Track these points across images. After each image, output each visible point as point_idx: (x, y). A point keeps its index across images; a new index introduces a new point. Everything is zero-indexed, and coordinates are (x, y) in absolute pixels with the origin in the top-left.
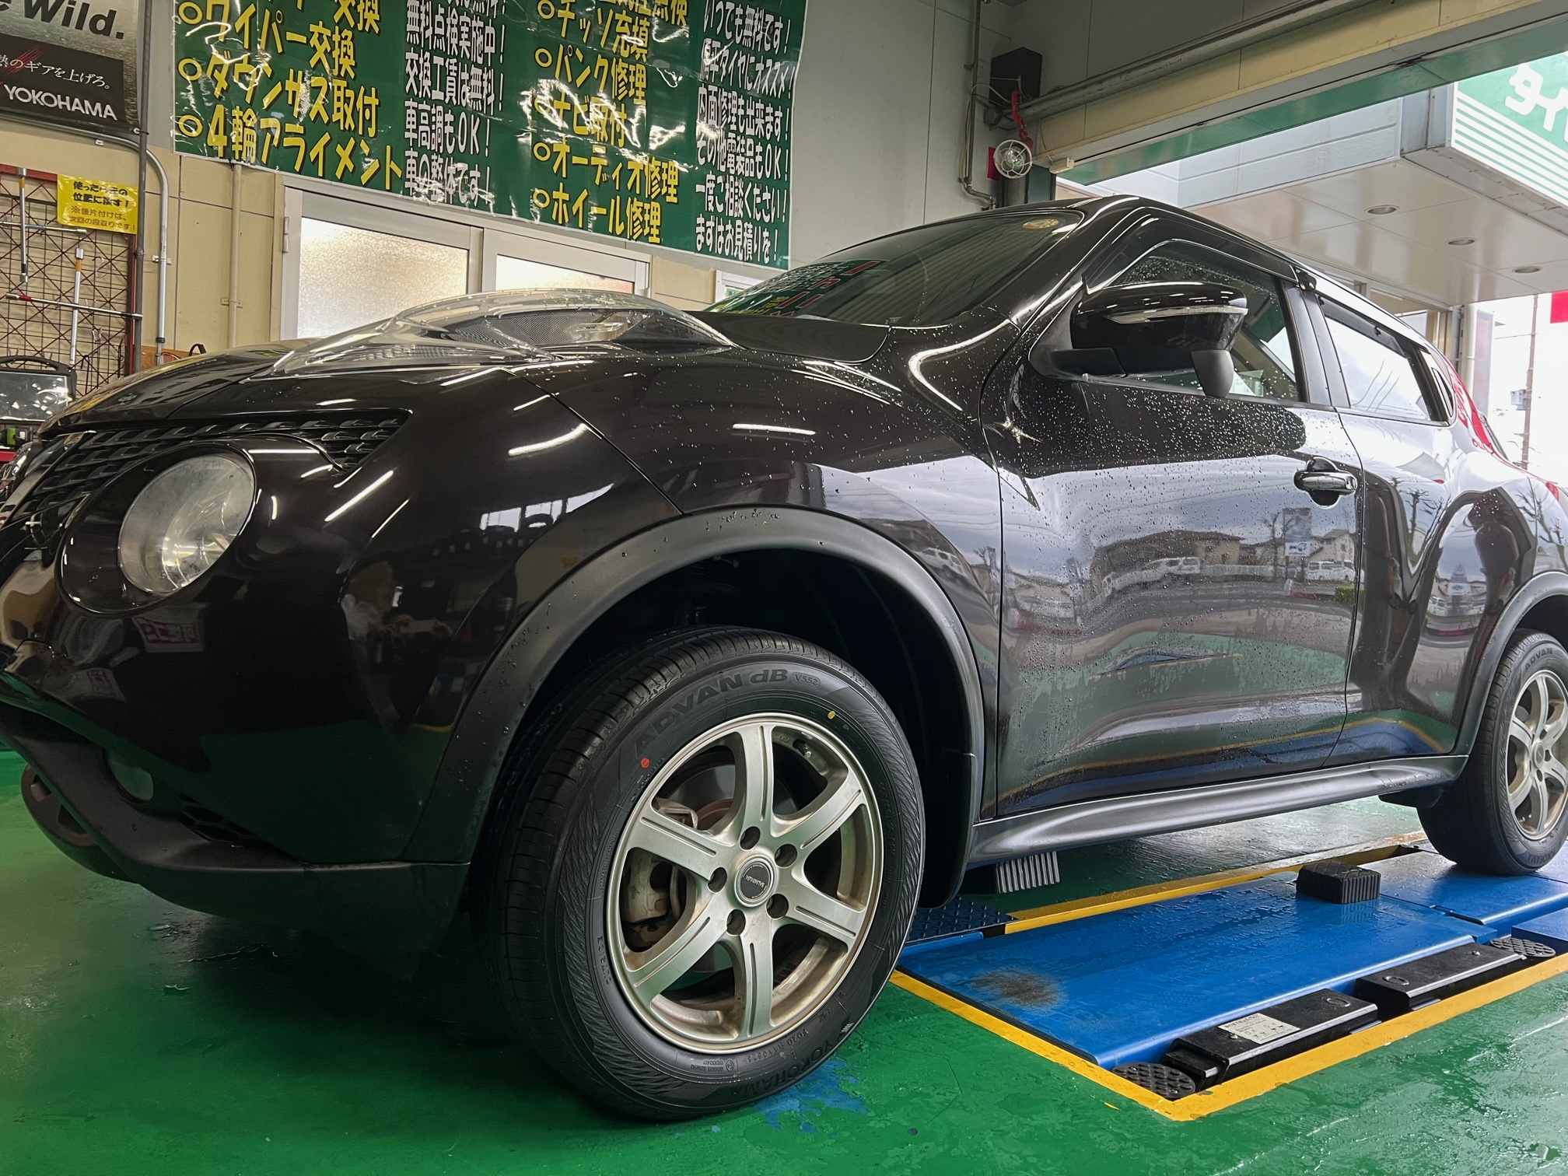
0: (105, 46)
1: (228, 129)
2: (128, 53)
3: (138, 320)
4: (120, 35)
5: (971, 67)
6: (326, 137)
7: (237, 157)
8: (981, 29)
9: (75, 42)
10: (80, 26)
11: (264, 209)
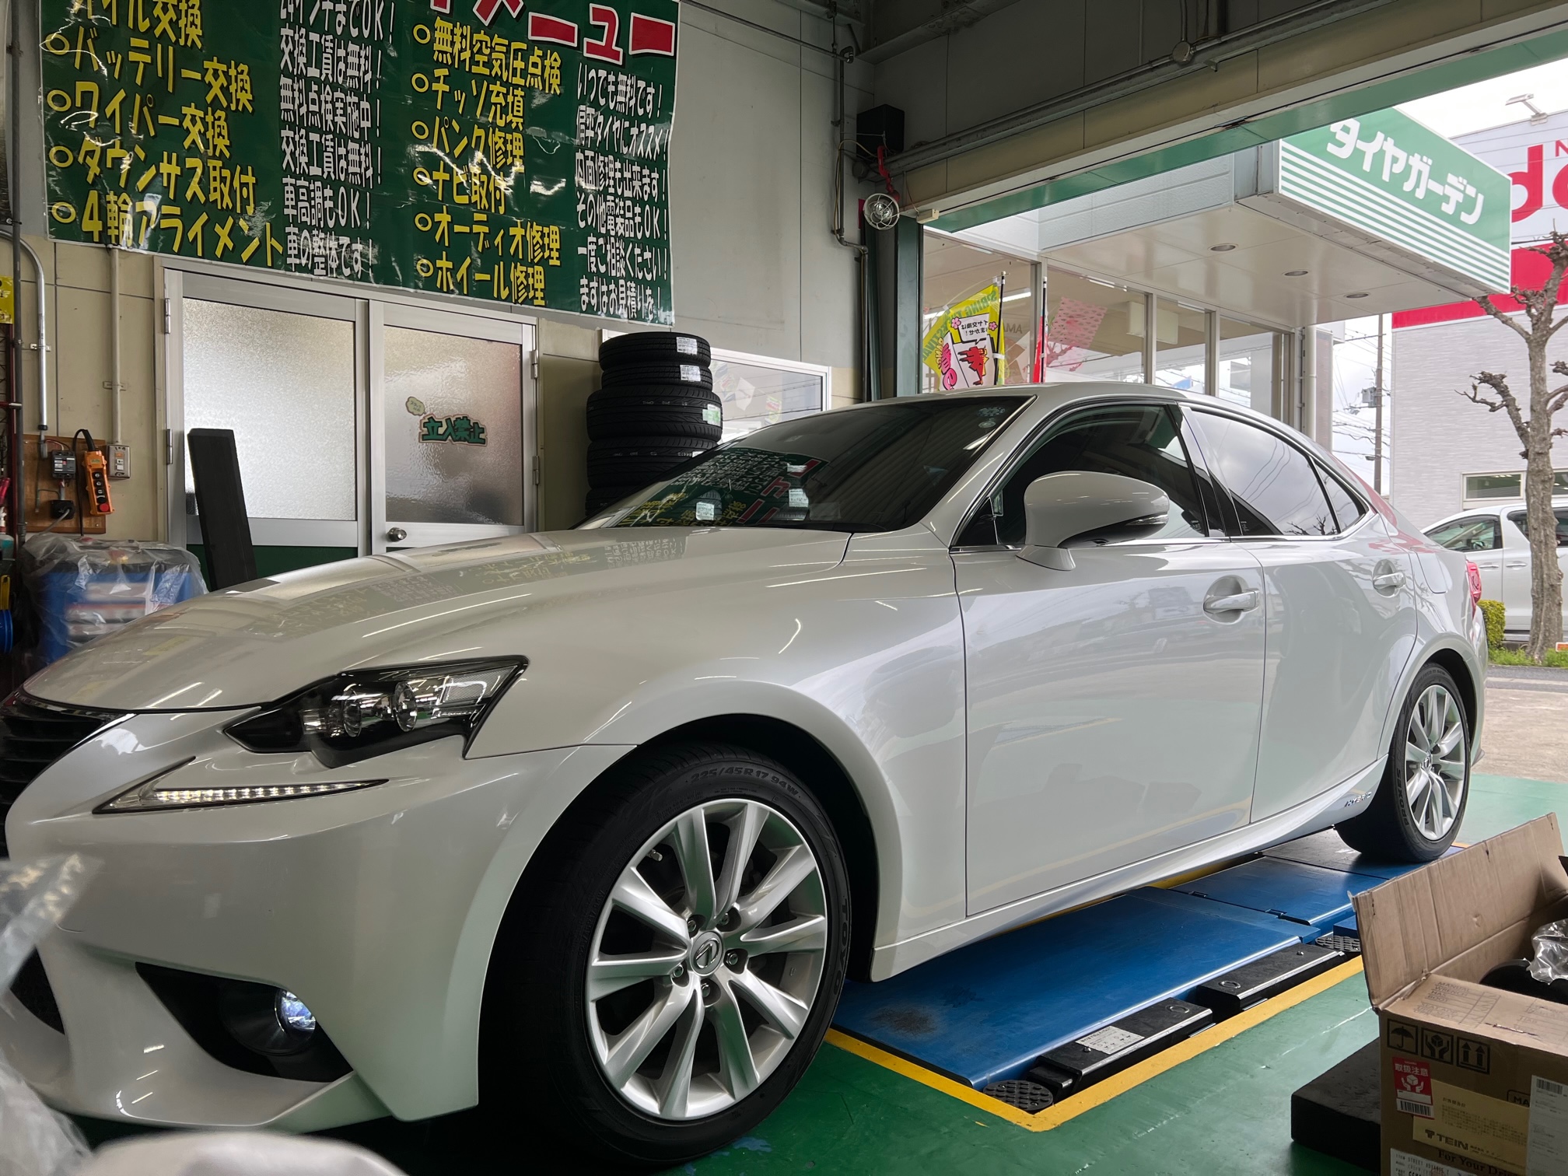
1: (103, 214)
3: (19, 409)
5: (837, 123)
6: (204, 217)
7: (114, 242)
8: (845, 86)
11: (142, 290)
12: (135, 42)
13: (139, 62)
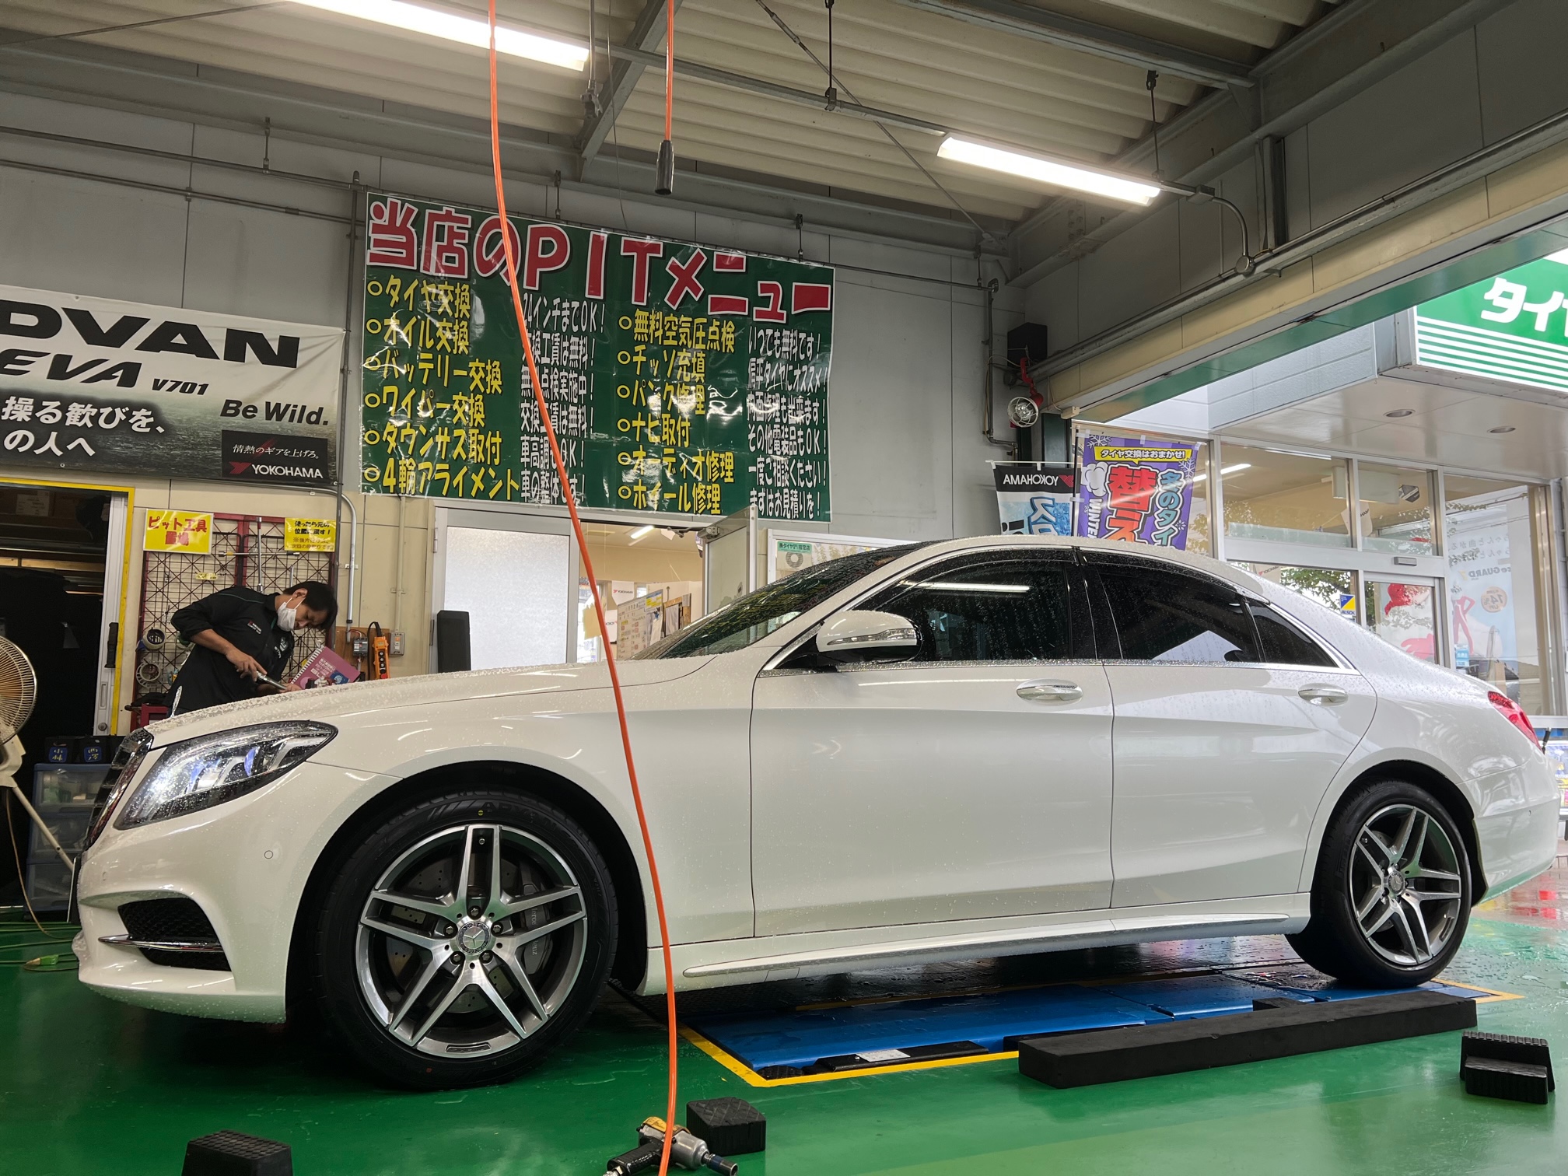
0: (318, 430)
1: (397, 475)
2: (330, 434)
4: (326, 423)
5: (988, 342)
6: (465, 469)
7: (402, 492)
8: (994, 310)
9: (297, 431)
10: (300, 421)
11: (421, 524)
12: (424, 356)
13: (425, 369)
